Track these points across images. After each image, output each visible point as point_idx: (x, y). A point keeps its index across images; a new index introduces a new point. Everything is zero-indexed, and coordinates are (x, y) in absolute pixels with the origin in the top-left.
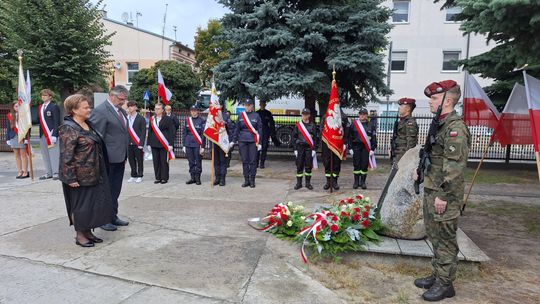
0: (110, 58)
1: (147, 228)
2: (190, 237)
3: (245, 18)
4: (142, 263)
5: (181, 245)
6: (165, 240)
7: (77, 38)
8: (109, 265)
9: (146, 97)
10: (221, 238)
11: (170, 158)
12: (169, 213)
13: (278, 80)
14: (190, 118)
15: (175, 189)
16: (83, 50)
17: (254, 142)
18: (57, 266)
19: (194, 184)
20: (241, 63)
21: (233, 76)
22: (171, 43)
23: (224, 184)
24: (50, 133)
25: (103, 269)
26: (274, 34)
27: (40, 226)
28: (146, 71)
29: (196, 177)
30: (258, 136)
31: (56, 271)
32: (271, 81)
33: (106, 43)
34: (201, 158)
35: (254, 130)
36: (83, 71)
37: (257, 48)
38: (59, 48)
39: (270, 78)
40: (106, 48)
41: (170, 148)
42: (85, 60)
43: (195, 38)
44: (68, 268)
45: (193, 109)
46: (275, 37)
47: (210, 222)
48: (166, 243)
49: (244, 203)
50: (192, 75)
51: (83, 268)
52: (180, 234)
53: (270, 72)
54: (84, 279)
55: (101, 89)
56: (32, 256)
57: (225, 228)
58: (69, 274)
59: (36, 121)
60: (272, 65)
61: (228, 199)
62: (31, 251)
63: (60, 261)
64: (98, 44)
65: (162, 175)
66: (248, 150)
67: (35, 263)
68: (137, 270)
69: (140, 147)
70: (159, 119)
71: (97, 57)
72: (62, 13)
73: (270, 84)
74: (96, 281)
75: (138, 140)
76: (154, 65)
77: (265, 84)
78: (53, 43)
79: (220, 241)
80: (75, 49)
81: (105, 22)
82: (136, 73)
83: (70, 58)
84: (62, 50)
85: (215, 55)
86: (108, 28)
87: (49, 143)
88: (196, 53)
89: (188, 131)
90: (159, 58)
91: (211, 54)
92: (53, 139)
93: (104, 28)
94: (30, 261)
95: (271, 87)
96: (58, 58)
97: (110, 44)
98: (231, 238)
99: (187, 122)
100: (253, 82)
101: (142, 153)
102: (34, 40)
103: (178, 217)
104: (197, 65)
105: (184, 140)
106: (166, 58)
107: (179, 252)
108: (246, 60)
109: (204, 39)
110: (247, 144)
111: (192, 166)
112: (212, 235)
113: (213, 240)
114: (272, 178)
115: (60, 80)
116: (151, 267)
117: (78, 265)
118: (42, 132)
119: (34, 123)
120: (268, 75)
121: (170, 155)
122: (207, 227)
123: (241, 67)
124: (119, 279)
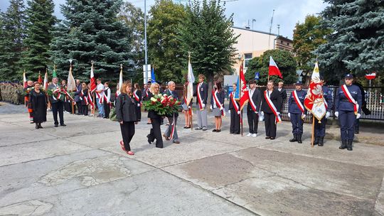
0: (236, 52)
1: (265, 173)
2: (299, 187)
3: (346, 7)
4: (265, 201)
5: (294, 192)
6: (280, 186)
7: (217, 41)
8: (241, 198)
9: (257, 77)
10: (328, 193)
11: (278, 121)
12: (280, 163)
13: (379, 56)
14: (295, 92)
15: (281, 145)
16: (221, 48)
17: (354, 111)
18: (209, 191)
19: (296, 142)
20: (341, 44)
21: (333, 56)
22: (276, 37)
23: (322, 145)
24: (202, 102)
25: (238, 201)
26: (374, 16)
27: (197, 161)
28: (257, 59)
29: (298, 137)
30: (358, 106)
31: (208, 195)
32: (370, 57)
33: (234, 42)
34: (302, 122)
35: (353, 100)
36: (219, 62)
37: (357, 30)
38: (207, 49)
39: (370, 54)
40: (234, 46)
41: (278, 113)
42: (221, 55)
43: (294, 31)
44: (216, 194)
45: (297, 85)
46: (375, 19)
47: (314, 176)
48: (281, 188)
49: (344, 164)
50: (291, 59)
51: (225, 196)
52: (291, 182)
53: (370, 49)
54: (225, 205)
55: (228, 72)
56: (194, 181)
57: (331, 185)
58: (216, 199)
59: (195, 94)
60: (372, 44)
61: (328, 159)
62: (194, 178)
63: (210, 188)
64: (229, 43)
65: (271, 133)
66: (347, 118)
67: (196, 186)
68: (261, 206)
69: (256, 112)
70: (270, 92)
71: (228, 52)
72: (210, 27)
73: (369, 60)
74: (234, 209)
75: (255, 107)
76: (262, 54)
77: (364, 61)
78: (204, 46)
79: (327, 196)
80: (216, 49)
81: (234, 29)
82: (250, 61)
83: (213, 54)
84: (208, 50)
85: (309, 42)
86: (236, 32)
87: (201, 108)
88: (294, 42)
89: (293, 101)
90: (266, 49)
91: (306, 42)
92: (203, 105)
93: (233, 33)
94: (193, 184)
95: (370, 63)
96: (206, 55)
97: (237, 43)
98: (337, 195)
99: (293, 94)
100: (352, 59)
101: (257, 116)
102: (194, 45)
103: (288, 169)
104: (295, 51)
105: (289, 107)
106: (271, 48)
107: (292, 198)
108: (346, 41)
109: (301, 31)
110: (347, 112)
111: (295, 128)
112: (319, 188)
113: (321, 193)
114: (367, 143)
115: (206, 69)
116: (272, 206)
117: (221, 193)
118: (198, 101)
119: (194, 95)
120: (367, 52)
121: (277, 119)
122: (313, 181)
123: (340, 47)
124: (249, 211)
